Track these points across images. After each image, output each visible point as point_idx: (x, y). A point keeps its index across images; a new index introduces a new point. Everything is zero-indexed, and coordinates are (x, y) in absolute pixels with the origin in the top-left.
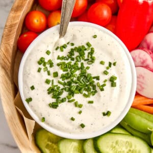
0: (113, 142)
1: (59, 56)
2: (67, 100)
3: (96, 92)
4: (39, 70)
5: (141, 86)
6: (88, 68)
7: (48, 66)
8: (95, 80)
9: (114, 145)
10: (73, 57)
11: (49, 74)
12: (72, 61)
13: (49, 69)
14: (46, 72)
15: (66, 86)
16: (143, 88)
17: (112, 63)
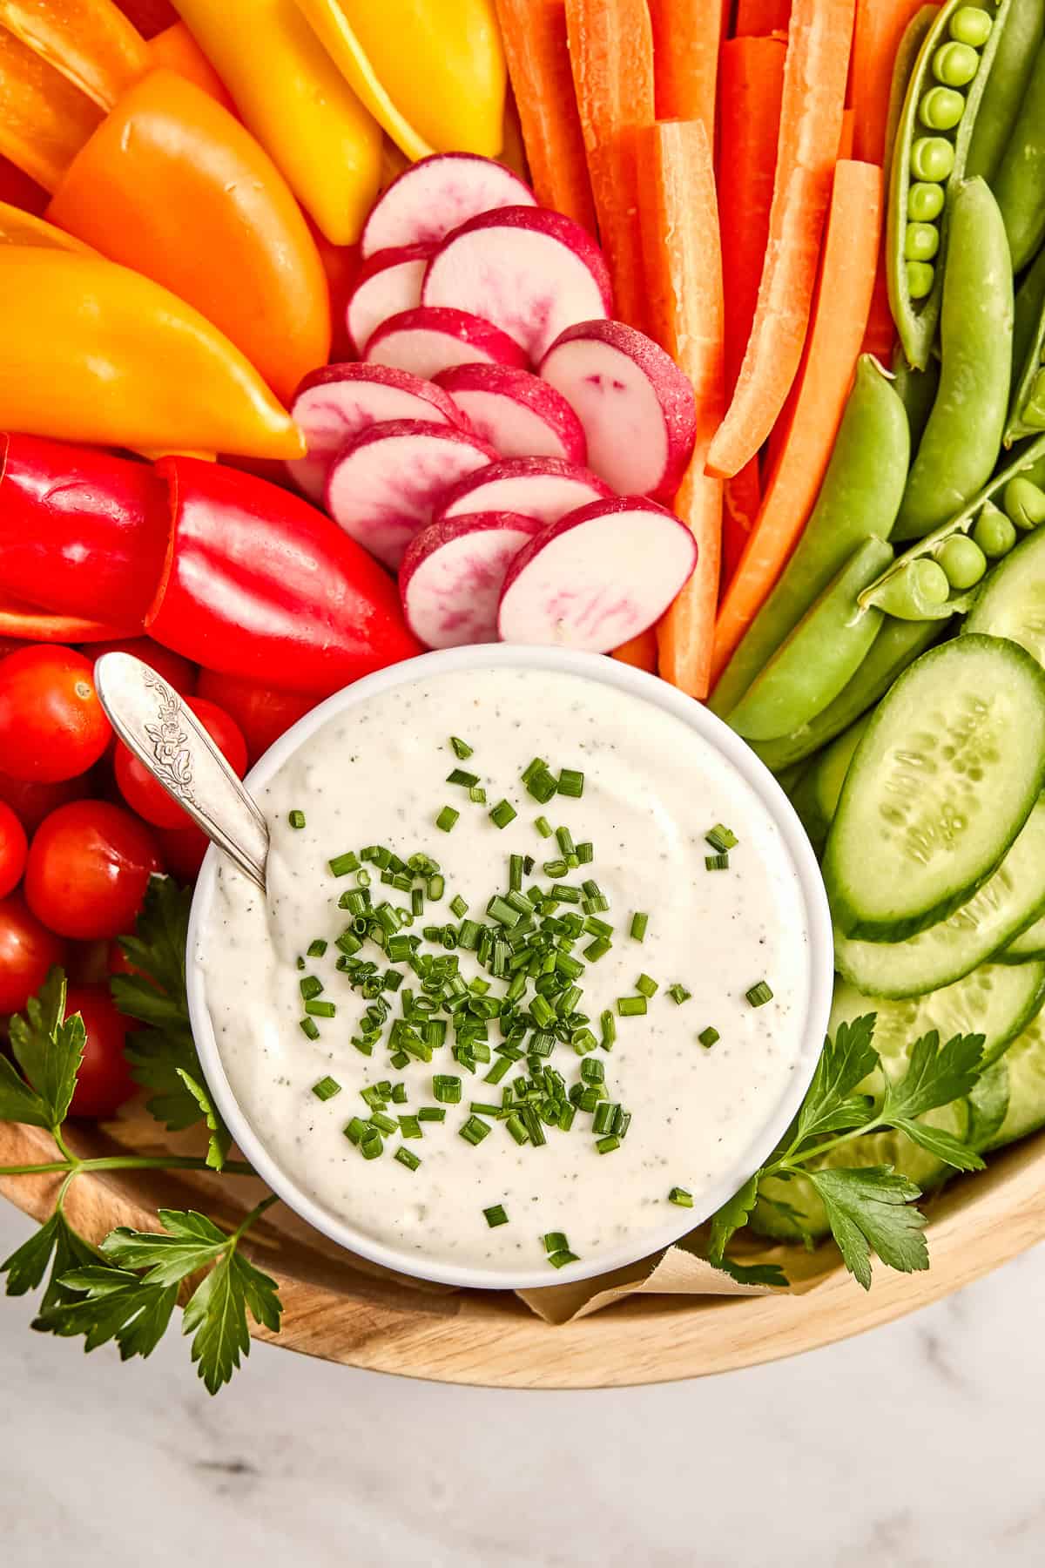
0: (887, 836)
1: (354, 1041)
2: (597, 1054)
3: (589, 889)
4: (409, 1161)
5: (611, 612)
6: (456, 907)
7: (393, 1111)
8: (527, 883)
9: (901, 831)
10: (380, 973)
11: (435, 1115)
12: (403, 986)
13: (408, 1110)
14: (425, 1126)
15: (523, 1046)
16: (624, 604)
17: (452, 763)
